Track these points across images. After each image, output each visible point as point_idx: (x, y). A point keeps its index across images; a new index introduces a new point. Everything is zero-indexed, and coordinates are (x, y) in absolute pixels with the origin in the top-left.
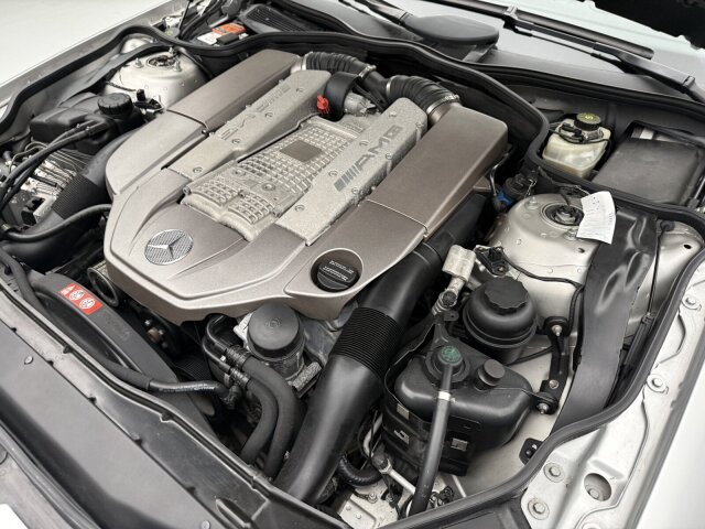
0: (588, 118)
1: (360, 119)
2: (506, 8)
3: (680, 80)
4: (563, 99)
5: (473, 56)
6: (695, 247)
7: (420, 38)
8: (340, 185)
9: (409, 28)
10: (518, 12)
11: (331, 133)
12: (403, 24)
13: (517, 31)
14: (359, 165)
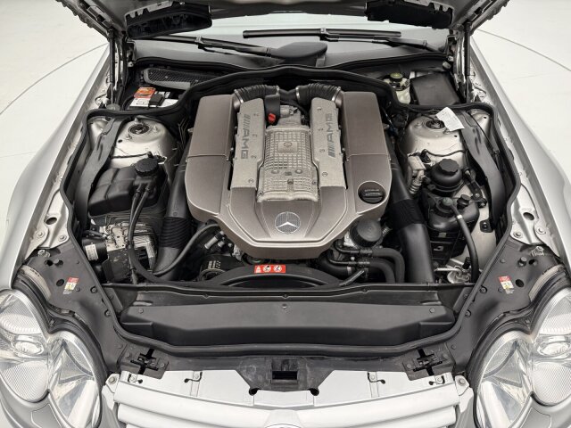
0: (396, 76)
1: (290, 118)
2: (319, 29)
3: (421, 44)
4: (378, 70)
5: (319, 61)
6: (487, 116)
7: (283, 61)
8: (332, 154)
9: (273, 56)
10: (328, 30)
11: (288, 131)
12: (269, 55)
13: (329, 41)
14: (331, 141)
